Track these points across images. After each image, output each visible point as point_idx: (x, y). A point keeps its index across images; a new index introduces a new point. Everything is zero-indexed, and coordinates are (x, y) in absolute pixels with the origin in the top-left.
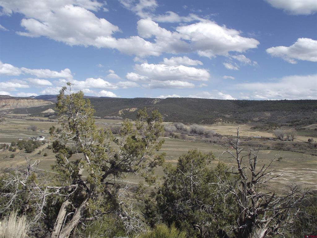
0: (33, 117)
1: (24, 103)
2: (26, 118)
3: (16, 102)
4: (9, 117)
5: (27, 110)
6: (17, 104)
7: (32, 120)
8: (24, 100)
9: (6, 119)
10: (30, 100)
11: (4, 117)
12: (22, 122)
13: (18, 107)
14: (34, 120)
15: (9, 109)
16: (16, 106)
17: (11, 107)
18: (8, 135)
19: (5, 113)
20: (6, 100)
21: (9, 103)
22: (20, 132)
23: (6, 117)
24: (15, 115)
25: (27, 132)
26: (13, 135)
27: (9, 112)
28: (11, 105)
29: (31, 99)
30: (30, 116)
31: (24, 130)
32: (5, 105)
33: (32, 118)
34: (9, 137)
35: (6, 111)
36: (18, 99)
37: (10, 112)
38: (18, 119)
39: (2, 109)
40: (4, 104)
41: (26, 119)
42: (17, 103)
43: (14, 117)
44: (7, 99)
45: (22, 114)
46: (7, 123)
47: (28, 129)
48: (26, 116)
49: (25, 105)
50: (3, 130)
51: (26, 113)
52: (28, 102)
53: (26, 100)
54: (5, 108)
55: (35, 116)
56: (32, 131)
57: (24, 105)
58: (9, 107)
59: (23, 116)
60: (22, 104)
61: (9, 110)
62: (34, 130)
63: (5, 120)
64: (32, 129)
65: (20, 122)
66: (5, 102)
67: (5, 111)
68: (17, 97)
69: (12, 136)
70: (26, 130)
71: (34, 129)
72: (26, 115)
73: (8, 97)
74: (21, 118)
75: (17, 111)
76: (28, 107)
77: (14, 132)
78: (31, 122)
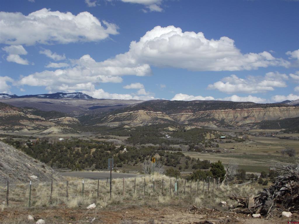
0: (288, 133)
1: (275, 112)
2: (278, 136)
3: (262, 110)
4: (254, 134)
5: (279, 123)
6: (265, 114)
7: (287, 138)
8: (274, 108)
9: (250, 137)
10: (283, 107)
11: (247, 135)
12: (272, 142)
13: (266, 119)
14: (291, 138)
15: (253, 121)
16: (263, 118)
17: (255, 119)
18: (255, 162)
19: (248, 128)
20: (249, 109)
21: (253, 114)
22: (272, 157)
23: (250, 134)
24: (261, 130)
25: (281, 158)
26: (262, 162)
27: (253, 126)
28: (256, 116)
29: (285, 106)
30: (285, 132)
31: (277, 155)
32: (248, 117)
33: (287, 135)
34: (256, 165)
35: (250, 126)
36: (265, 107)
37: (255, 127)
38: (266, 136)
39: (244, 122)
40: (246, 115)
41: (279, 138)
42: (264, 112)
43: (261, 134)
44: (250, 107)
45: (272, 129)
46: (252, 144)
47: (283, 153)
48: (277, 133)
49: (276, 115)
50: (247, 153)
51: (278, 128)
52: (280, 111)
53: (277, 108)
54: (248, 121)
55: (292, 133)
56: (288, 156)
57: (274, 117)
58: (254, 119)
59: (274, 132)
60: (271, 114)
61: (253, 123)
62: (290, 155)
63: (248, 138)
64: (288, 154)
65: (270, 142)
66: (247, 112)
67: (248, 125)
68: (264, 104)
69: (261, 164)
70: (280, 155)
71: (291, 153)
72: (278, 131)
73: (252, 104)
74: (271, 136)
75: (265, 125)
76: (280, 119)
77: (263, 157)
78: (285, 142)
